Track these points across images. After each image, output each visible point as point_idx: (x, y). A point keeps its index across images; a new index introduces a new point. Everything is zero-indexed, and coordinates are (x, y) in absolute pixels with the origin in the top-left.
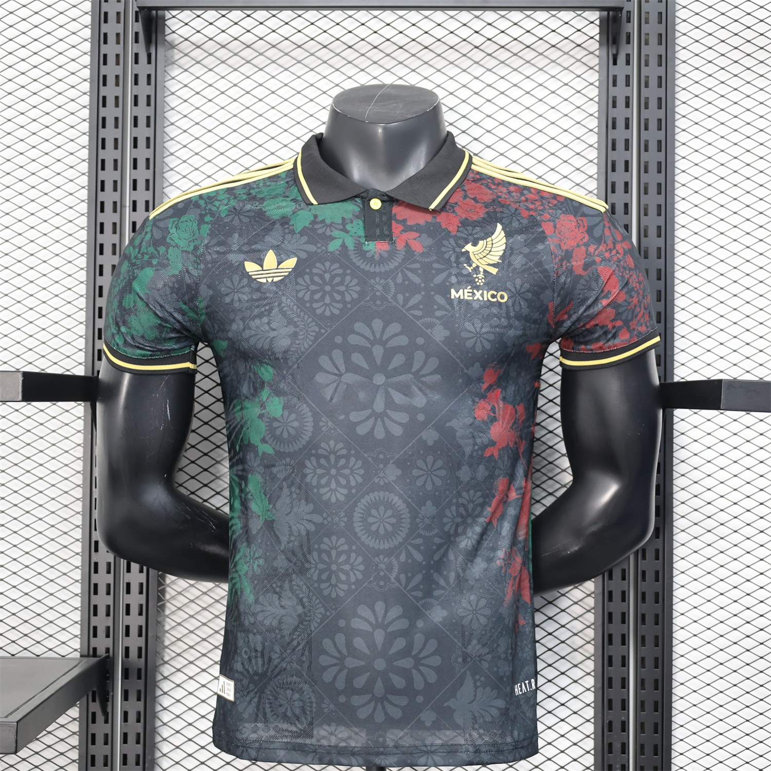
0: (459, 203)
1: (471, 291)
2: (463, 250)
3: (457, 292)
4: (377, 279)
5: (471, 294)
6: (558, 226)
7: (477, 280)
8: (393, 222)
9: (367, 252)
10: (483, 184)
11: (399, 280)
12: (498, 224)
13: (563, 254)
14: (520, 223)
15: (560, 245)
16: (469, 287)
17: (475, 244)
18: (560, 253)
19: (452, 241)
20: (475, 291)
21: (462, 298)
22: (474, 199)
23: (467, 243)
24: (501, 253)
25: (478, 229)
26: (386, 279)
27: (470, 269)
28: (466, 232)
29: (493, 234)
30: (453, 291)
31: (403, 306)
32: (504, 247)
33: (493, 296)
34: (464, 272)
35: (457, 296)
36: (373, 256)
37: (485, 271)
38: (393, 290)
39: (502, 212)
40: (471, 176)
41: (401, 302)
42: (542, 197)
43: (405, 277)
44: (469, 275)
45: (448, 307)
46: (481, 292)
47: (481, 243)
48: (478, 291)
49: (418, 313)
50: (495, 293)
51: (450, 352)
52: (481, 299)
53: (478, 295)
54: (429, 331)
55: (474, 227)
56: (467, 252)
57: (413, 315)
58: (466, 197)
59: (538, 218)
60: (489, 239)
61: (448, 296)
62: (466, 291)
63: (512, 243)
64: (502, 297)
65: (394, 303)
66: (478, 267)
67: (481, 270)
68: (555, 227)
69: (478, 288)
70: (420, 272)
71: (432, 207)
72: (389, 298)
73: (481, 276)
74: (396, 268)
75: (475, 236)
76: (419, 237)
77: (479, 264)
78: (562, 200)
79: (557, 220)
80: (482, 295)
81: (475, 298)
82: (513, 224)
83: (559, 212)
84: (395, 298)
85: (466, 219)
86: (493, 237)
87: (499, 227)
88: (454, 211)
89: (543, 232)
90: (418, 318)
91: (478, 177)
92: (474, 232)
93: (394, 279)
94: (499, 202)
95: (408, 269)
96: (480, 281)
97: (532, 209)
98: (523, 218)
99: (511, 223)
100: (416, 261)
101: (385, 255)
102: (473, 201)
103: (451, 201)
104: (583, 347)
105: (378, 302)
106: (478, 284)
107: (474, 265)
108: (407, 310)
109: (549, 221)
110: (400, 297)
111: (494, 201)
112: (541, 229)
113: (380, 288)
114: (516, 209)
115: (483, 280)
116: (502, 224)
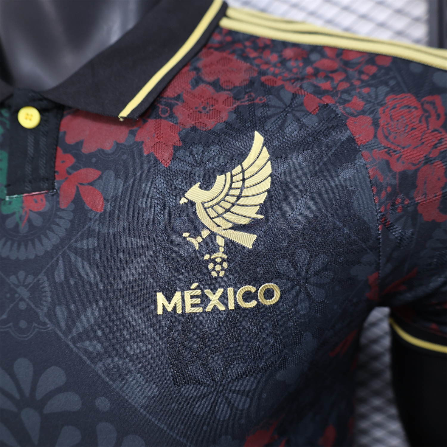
0: (185, 96)
1: (199, 292)
2: (183, 201)
3: (169, 299)
4: (22, 274)
5: (198, 301)
6: (382, 122)
7: (211, 266)
8: (60, 151)
9: (8, 216)
10: (234, 52)
11: (60, 275)
12: (257, 134)
13: (396, 182)
14: (303, 126)
15: (388, 163)
16: (195, 285)
17: (207, 185)
18: (388, 180)
19: (161, 182)
20: (208, 292)
21: (179, 311)
22: (216, 85)
23: (190, 184)
24: (261, 199)
25: (214, 149)
26: (36, 275)
27: (196, 242)
28: (191, 160)
29: (245, 156)
30: (160, 298)
31: (67, 332)
32: (267, 184)
33: (248, 297)
34: (185, 252)
35: (170, 308)
36: (17, 225)
37: (228, 243)
38: (48, 297)
39: (265, 105)
40: (217, 39)
41: (63, 325)
42: (347, 64)
43: (71, 270)
44: (195, 256)
45: (151, 333)
46: (220, 291)
47: (220, 179)
48: (214, 292)
49: (95, 347)
50: (253, 289)
51: (164, 427)
52: (222, 308)
53: (215, 299)
54: (116, 385)
55: (207, 146)
56: (191, 204)
57: (84, 351)
58: (198, 81)
59: (340, 110)
60: (238, 169)
61: (151, 308)
62: (187, 294)
63: (285, 172)
64: (269, 294)
65: (51, 326)
66: (213, 235)
67: (220, 241)
68: (376, 124)
69: (213, 284)
70: (96, 256)
71: (125, 113)
72: (42, 314)
73: (220, 255)
74: (56, 248)
75: (209, 166)
76: (100, 178)
77: (216, 229)
78: (387, 63)
79: (380, 110)
80: (224, 299)
81: (209, 309)
82: (288, 130)
83: (383, 90)
84: (51, 315)
85: (194, 129)
86: (246, 163)
87: (258, 139)
88: (172, 116)
89: (351, 140)
90: (96, 358)
91: (229, 38)
92: (207, 155)
93: (50, 275)
94: (263, 84)
95: (74, 250)
96: (218, 268)
97: (325, 92)
98: (308, 113)
99: (282, 128)
100: (90, 234)
101: (38, 222)
102: (211, 89)
103: (170, 93)
104: (434, 326)
105: (23, 324)
106: (214, 274)
107: (205, 233)
108: (76, 340)
109: (363, 112)
110: (61, 312)
111: (252, 83)
112: (348, 133)
113: (24, 293)
114: (295, 96)
115: (225, 265)
116: (264, 133)
